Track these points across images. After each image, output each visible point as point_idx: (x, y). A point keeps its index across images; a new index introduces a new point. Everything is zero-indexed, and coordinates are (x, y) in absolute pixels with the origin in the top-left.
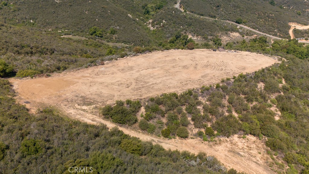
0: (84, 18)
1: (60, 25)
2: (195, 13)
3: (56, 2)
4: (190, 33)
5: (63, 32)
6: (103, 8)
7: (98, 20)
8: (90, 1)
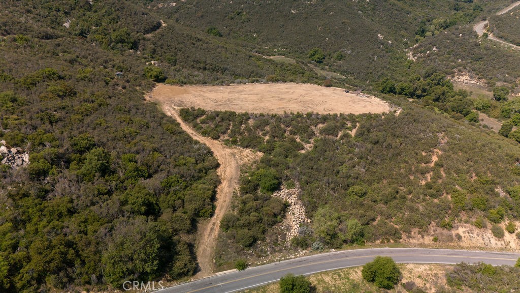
0: (311, 36)
1: (280, 43)
2: (506, 40)
3: (292, 13)
4: (469, 72)
5: (279, 51)
6: (343, 23)
7: (329, 39)
8: (331, 13)
